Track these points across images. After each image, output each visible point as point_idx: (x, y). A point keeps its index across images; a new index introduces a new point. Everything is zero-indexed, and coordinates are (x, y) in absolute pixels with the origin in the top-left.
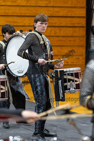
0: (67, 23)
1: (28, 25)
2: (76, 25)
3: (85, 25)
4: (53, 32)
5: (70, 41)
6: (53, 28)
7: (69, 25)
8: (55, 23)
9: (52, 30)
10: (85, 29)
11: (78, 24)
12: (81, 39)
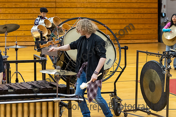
0: (147, 12)
1: (126, 13)
2: (153, 12)
3: (157, 12)
4: (140, 16)
5: (149, 21)
6: (140, 14)
7: (148, 13)
8: (141, 11)
9: (139, 15)
10: (157, 14)
11: (154, 12)
12: (155, 20)
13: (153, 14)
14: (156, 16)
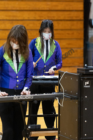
0: (65, 17)
13: (75, 22)
14: (81, 25)
